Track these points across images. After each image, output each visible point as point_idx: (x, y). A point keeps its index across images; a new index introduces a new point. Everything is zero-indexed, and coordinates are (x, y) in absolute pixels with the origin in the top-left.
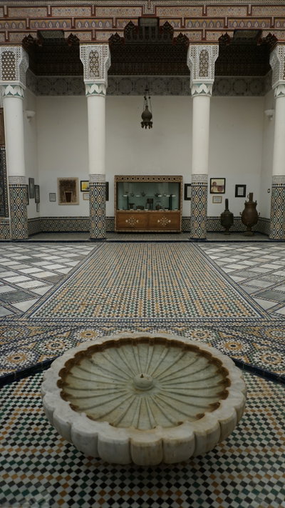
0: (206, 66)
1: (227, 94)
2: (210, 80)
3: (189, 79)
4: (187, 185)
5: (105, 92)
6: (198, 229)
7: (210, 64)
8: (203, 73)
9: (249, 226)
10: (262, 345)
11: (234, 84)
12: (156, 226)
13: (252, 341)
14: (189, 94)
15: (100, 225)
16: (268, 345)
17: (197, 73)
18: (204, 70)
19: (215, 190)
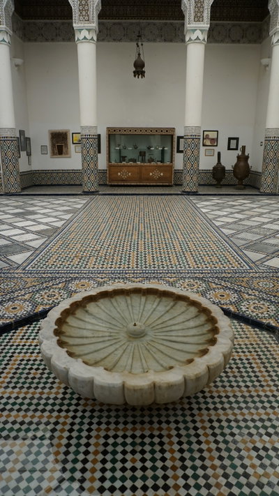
0: (201, 9)
1: (222, 41)
2: (206, 25)
3: (183, 25)
4: (179, 138)
5: (95, 38)
6: (189, 182)
7: (206, 7)
8: (198, 18)
9: (241, 180)
10: (249, 295)
11: (230, 30)
12: (149, 179)
13: (240, 291)
14: (183, 40)
15: (92, 178)
16: (255, 295)
17: (192, 18)
18: (199, 15)
19: (208, 143)
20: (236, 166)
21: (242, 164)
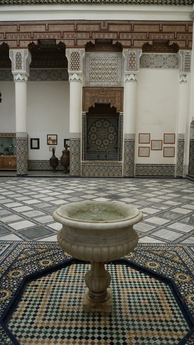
0: (20, 62)
1: (56, 80)
2: (23, 71)
4: (32, 140)
7: (22, 61)
8: (19, 67)
11: (61, 73)
17: (15, 67)
18: (19, 65)
19: (51, 142)
20: (62, 158)
21: (65, 156)
